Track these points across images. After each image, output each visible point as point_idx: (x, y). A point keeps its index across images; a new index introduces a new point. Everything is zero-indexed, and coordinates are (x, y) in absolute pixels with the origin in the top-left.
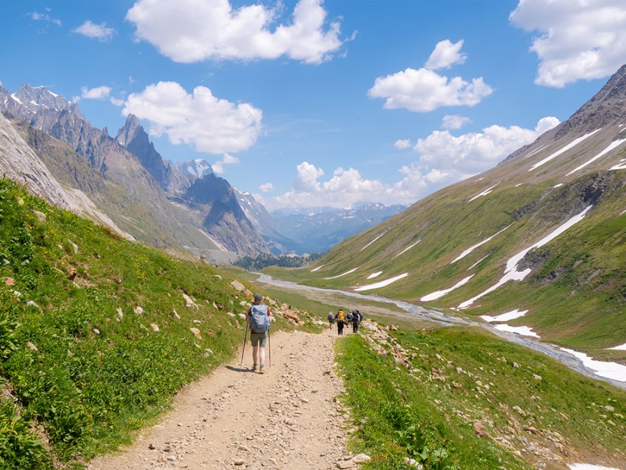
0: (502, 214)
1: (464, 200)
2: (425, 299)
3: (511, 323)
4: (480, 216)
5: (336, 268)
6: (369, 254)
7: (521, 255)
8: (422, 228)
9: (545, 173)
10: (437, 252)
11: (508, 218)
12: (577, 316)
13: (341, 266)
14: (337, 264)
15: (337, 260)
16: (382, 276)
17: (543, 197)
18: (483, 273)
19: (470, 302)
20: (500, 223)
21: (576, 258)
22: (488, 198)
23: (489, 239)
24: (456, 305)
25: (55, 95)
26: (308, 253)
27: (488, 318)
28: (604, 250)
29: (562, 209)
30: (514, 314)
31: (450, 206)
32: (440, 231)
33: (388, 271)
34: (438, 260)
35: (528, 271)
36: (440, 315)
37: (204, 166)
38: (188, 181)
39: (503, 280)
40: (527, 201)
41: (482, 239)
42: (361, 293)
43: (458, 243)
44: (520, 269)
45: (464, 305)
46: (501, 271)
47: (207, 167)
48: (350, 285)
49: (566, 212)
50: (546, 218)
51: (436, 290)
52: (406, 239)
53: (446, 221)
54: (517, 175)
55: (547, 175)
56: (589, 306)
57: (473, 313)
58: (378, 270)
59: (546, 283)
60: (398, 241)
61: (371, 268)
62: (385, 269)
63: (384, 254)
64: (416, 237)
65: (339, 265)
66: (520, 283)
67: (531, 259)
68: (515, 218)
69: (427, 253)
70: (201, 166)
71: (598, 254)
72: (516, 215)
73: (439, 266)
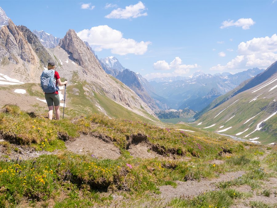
0: (258, 109)
1: (248, 102)
2: (237, 134)
3: (255, 140)
4: (252, 108)
5: (207, 124)
6: (218, 119)
7: (260, 123)
8: (235, 111)
9: (272, 94)
10: (240, 120)
11: (260, 110)
12: (266, 139)
13: (209, 123)
14: (208, 122)
15: (207, 121)
16: (224, 127)
17: (270, 104)
18: (251, 128)
19: (248, 135)
20: (258, 111)
21: (270, 126)
22: (255, 102)
23: (254, 117)
24: (244, 136)
25: (49, 35)
26: (181, 109)
27: (250, 139)
28: (275, 124)
29: (272, 110)
30: (256, 138)
31: (244, 103)
32: (240, 113)
33: (226, 126)
34: (240, 123)
35: (261, 128)
36: (240, 139)
37: (114, 60)
38: (113, 72)
39: (256, 130)
40: (266, 105)
41: (252, 116)
42: (220, 133)
43: (246, 117)
44: (260, 127)
45: (246, 136)
46: (255, 128)
47: (116, 61)
48: (215, 131)
49: (273, 111)
50: (268, 112)
51: (240, 132)
52: (230, 114)
53: (243, 109)
54: (265, 93)
55: (273, 95)
56: (269, 137)
57: (248, 138)
58: (223, 125)
59: (264, 131)
60: (228, 115)
61: (220, 124)
62: (224, 125)
63: (223, 119)
64: (233, 114)
65: (208, 123)
66: (259, 131)
67: (262, 125)
68: (262, 110)
69: (237, 120)
70: (113, 60)
71: (274, 125)
72: (262, 109)
73: (240, 125)
